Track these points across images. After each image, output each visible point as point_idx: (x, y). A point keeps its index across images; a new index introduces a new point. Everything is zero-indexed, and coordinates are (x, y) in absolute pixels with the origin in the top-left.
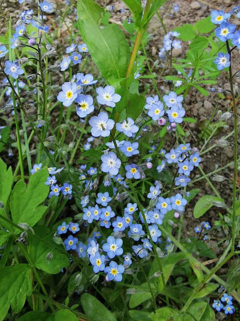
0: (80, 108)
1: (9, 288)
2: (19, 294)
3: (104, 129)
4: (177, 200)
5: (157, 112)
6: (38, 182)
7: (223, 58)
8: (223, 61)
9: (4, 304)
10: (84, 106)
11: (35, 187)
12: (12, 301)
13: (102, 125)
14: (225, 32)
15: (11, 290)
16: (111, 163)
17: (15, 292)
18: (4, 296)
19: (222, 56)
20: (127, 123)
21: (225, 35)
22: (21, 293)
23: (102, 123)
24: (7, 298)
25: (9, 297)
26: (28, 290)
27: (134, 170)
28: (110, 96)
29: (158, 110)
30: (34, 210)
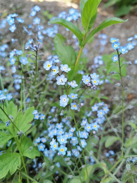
0: (53, 72)
1: (10, 162)
2: (14, 165)
3: (62, 82)
4: (95, 125)
5: (87, 81)
6: (29, 113)
7: (115, 57)
8: (116, 58)
9: (6, 169)
10: (55, 71)
11: (27, 115)
12: (10, 168)
13: (62, 80)
14: (116, 46)
15: (10, 163)
16: (65, 100)
17: (12, 164)
18: (7, 165)
19: (115, 56)
20: (73, 82)
21: (116, 47)
22: (15, 165)
23: (62, 79)
24: (8, 167)
25: (9, 166)
26: (19, 164)
27: (75, 106)
28: (66, 68)
29: (88, 80)
30: (26, 125)
